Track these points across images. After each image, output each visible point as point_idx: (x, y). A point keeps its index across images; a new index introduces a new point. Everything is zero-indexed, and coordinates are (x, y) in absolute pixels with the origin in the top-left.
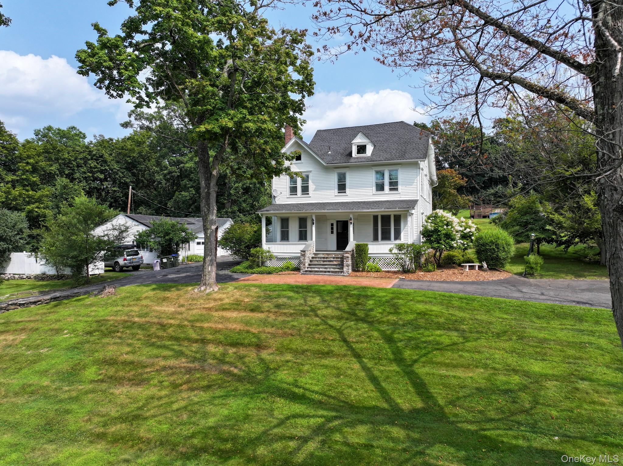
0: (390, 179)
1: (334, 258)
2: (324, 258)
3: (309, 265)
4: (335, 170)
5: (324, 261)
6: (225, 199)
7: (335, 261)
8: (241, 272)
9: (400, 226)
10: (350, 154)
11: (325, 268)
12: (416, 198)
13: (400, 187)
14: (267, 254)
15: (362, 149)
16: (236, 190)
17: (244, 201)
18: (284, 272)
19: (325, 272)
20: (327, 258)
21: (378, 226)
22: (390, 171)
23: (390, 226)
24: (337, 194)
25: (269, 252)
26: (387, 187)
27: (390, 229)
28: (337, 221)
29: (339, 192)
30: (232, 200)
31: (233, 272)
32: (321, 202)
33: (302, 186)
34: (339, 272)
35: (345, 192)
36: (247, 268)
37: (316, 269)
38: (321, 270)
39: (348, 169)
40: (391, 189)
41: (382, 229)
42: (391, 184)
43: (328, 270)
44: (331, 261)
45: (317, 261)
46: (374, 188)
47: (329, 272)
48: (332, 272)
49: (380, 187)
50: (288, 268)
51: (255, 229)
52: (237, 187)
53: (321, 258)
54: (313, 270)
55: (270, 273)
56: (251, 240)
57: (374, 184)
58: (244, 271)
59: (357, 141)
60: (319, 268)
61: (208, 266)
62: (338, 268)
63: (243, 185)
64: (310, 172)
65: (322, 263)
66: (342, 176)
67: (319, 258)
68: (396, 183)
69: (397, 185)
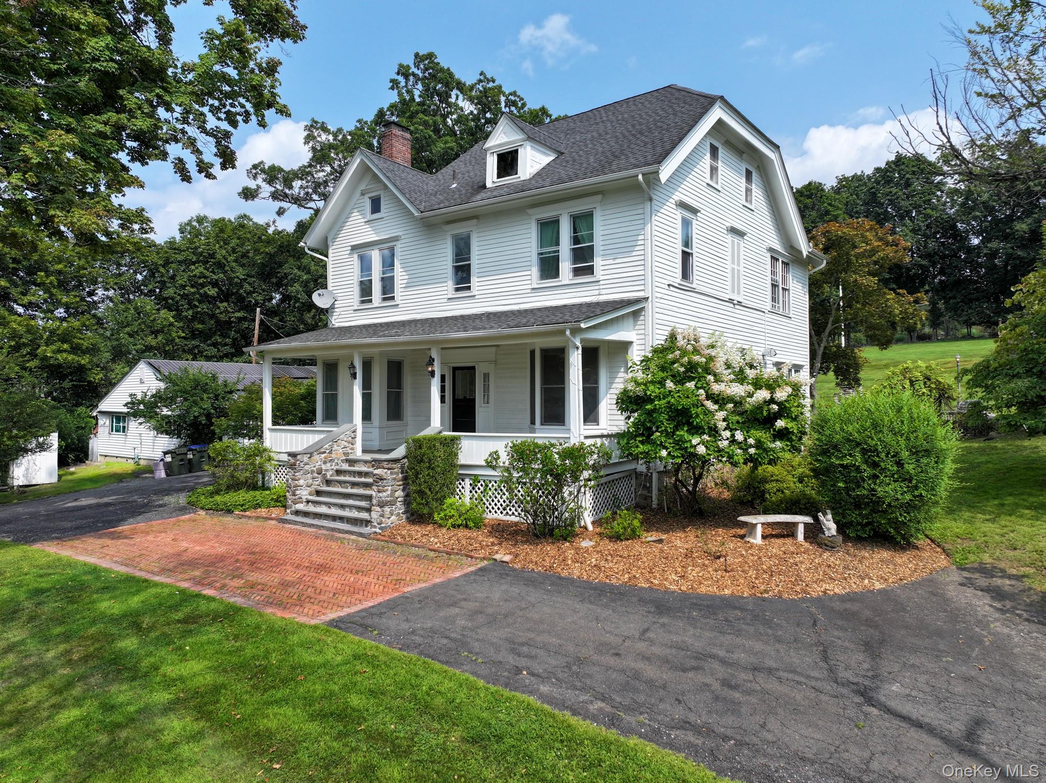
0: (574, 241)
3: (319, 493)
4: (447, 227)
5: (354, 485)
9: (596, 382)
10: (481, 181)
11: (342, 507)
12: (641, 294)
13: (598, 262)
15: (508, 163)
22: (575, 219)
24: (451, 293)
26: (566, 266)
28: (453, 369)
29: (457, 290)
32: (418, 317)
33: (382, 280)
34: (362, 520)
35: (469, 288)
39: (474, 221)
40: (577, 272)
42: (576, 255)
46: (536, 271)
47: (342, 519)
48: (348, 520)
49: (549, 267)
55: (228, 511)
57: (535, 259)
59: (498, 142)
60: (330, 506)
64: (396, 239)
65: (348, 490)
66: (462, 244)
68: (589, 252)
69: (592, 258)
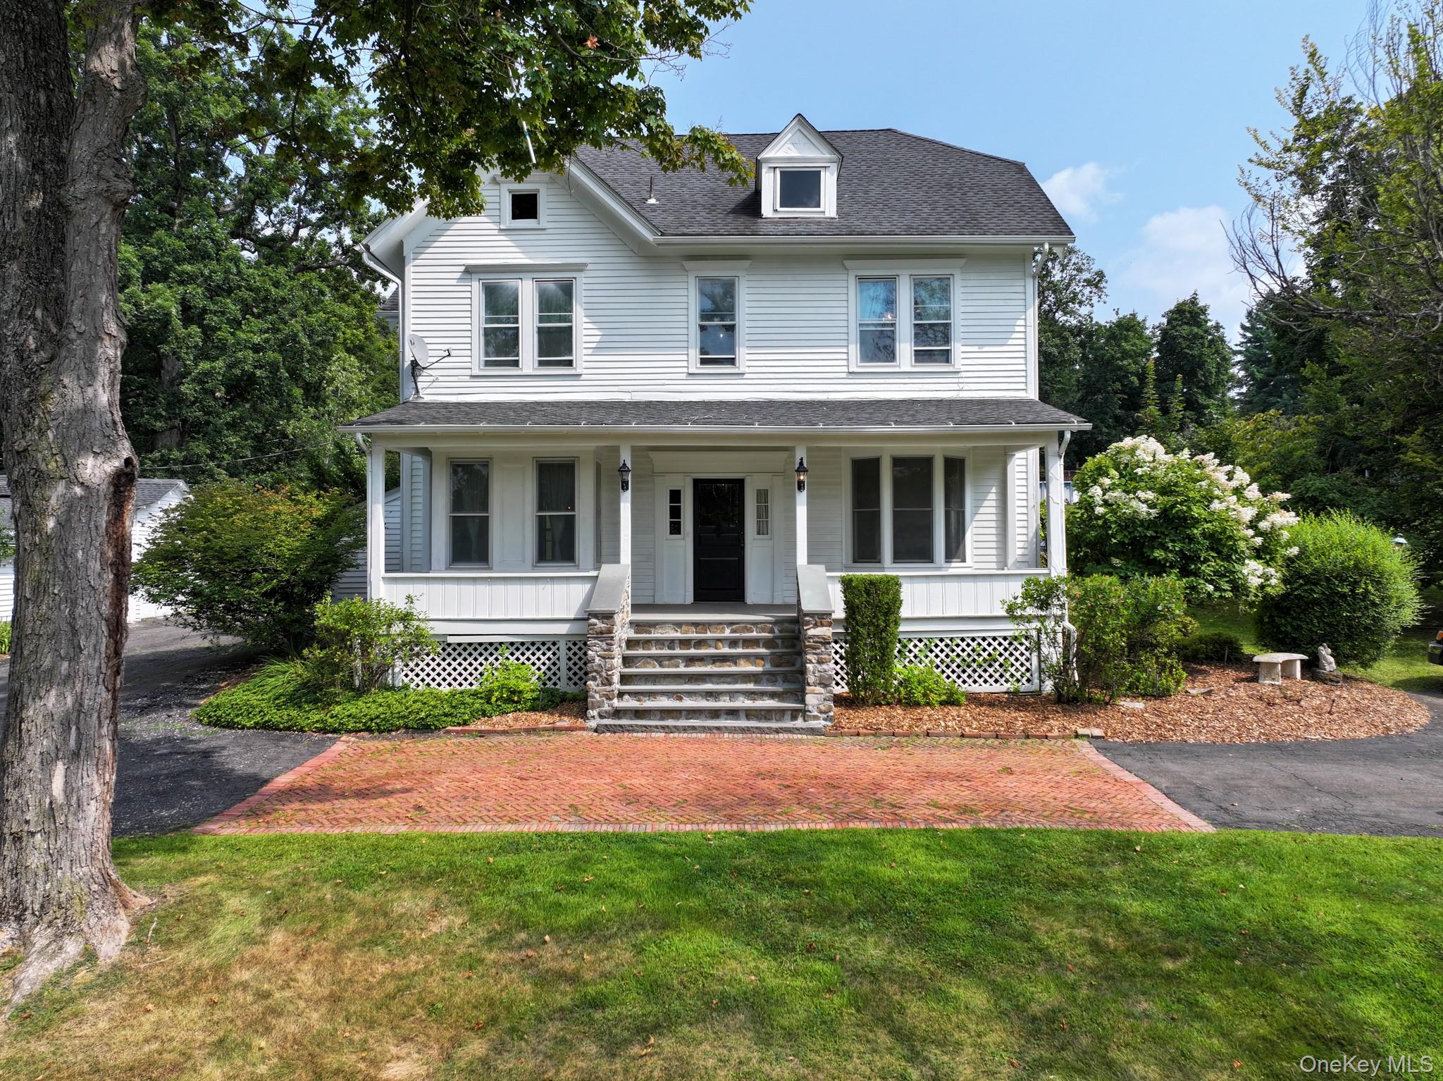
0: (918, 316)
1: (733, 643)
2: (685, 643)
3: (625, 679)
4: (688, 264)
5: (691, 660)
6: (158, 417)
7: (747, 657)
8: (266, 726)
9: (961, 502)
10: (752, 205)
11: (710, 694)
12: (1022, 395)
13: (958, 348)
14: (398, 628)
15: (801, 186)
16: (201, 382)
17: (232, 426)
18: (499, 722)
19: (715, 714)
20: (700, 643)
21: (877, 502)
22: (918, 284)
23: (928, 500)
24: (695, 367)
25: (406, 618)
26: (905, 348)
27: (929, 516)
28: (697, 482)
29: (704, 362)
30: (185, 421)
31: (217, 723)
32: (626, 397)
33: (540, 330)
34: (780, 713)
35: (732, 361)
36: (294, 699)
37: (665, 703)
38: (688, 703)
39: (747, 263)
40: (921, 356)
41: (896, 516)
42: (921, 332)
43: (724, 703)
44: (723, 659)
45: (659, 660)
46: (854, 349)
47: (733, 713)
48: (750, 714)
49: (878, 346)
50: (512, 698)
51: (316, 514)
52: (206, 374)
53: (671, 643)
54: (648, 704)
55: (425, 728)
56: (299, 559)
57: (854, 334)
58: (275, 716)
59: (781, 154)
60: (678, 695)
61: (47, 762)
62: (773, 695)
63: (230, 367)
64: (580, 268)
65: (682, 669)
66: (718, 294)
67: (660, 643)
68: (944, 334)
69: (947, 340)
